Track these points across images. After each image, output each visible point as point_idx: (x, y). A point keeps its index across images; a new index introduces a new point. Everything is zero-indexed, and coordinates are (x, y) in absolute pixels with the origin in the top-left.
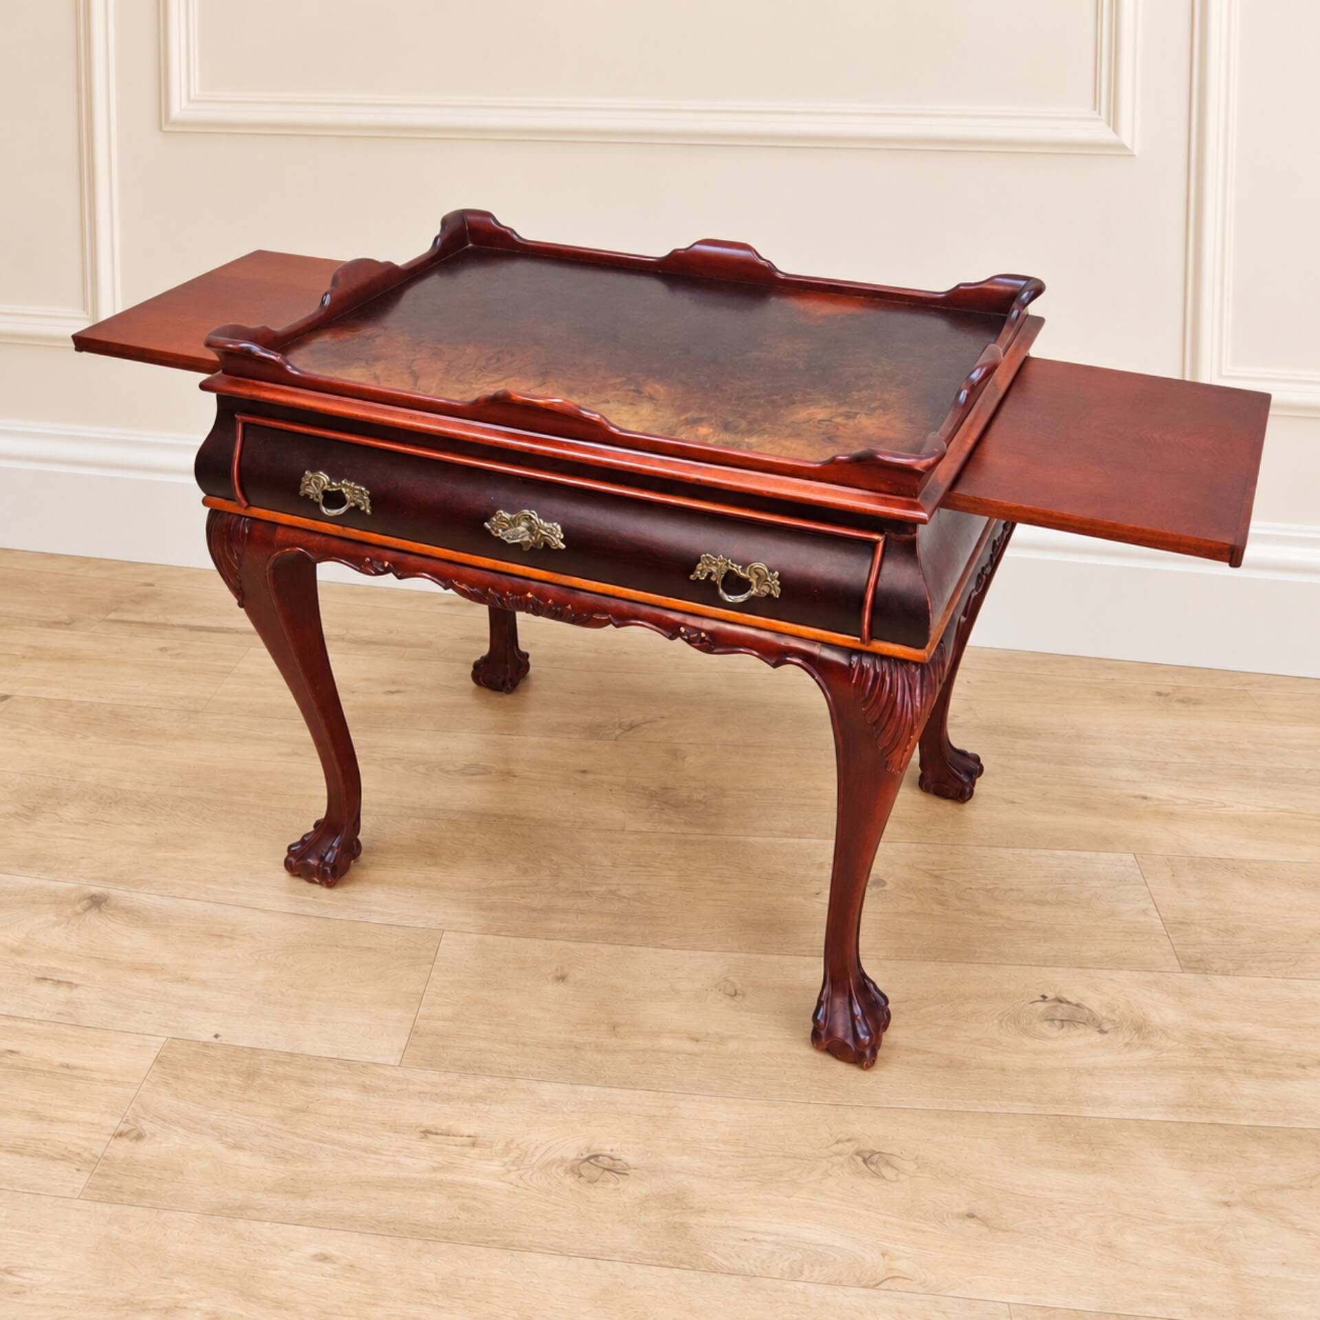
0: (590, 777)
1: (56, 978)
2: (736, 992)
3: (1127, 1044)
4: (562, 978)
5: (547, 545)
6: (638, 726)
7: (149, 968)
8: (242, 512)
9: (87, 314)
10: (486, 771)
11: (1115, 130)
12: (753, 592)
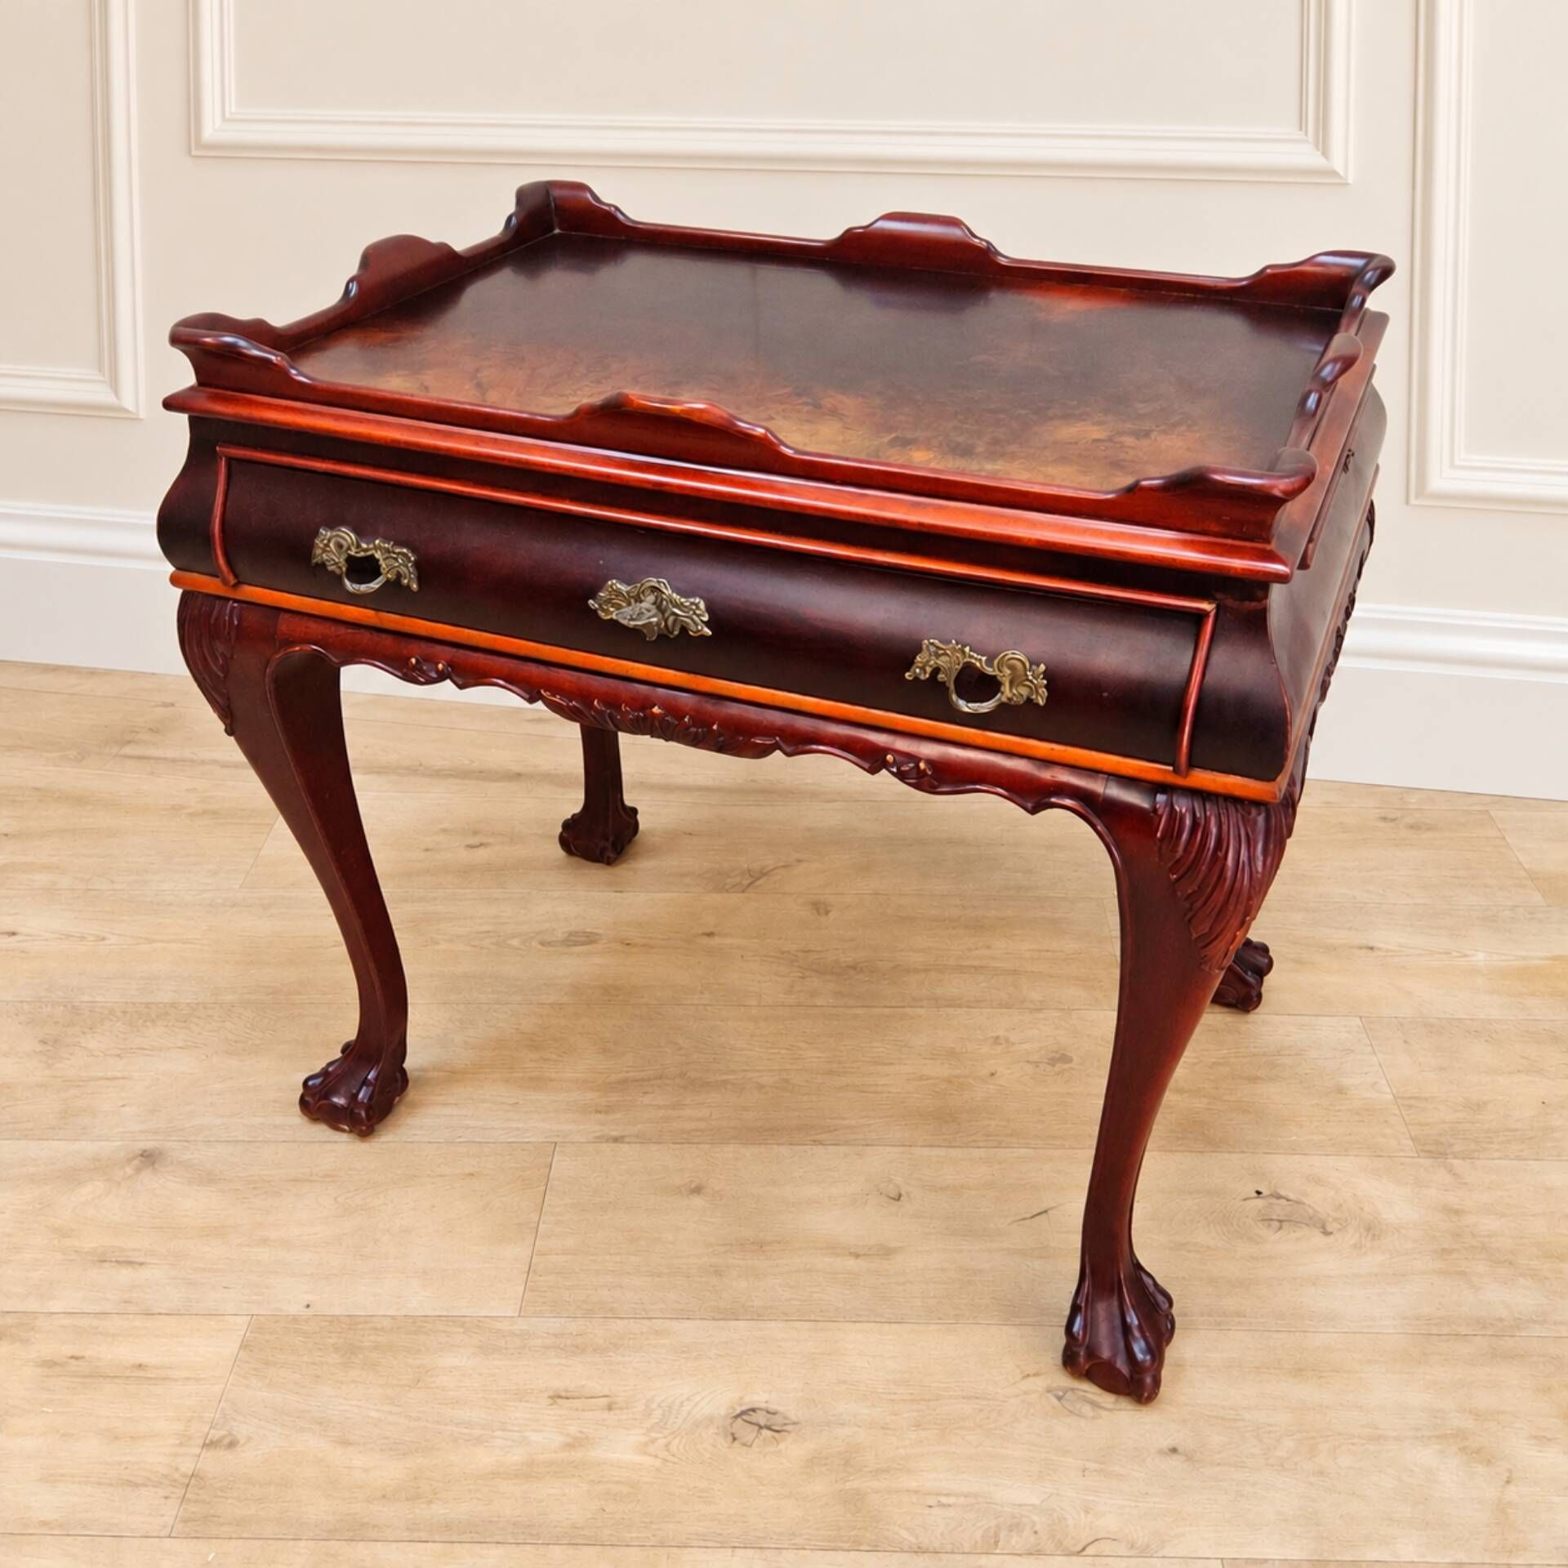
0: (717, 941)
2: (900, 1195)
3: (1355, 1246)
4: (698, 1191)
5: (684, 630)
6: (771, 872)
8: (227, 592)
9: (104, 376)
10: (594, 940)
11: (1325, 154)
12: (1004, 699)
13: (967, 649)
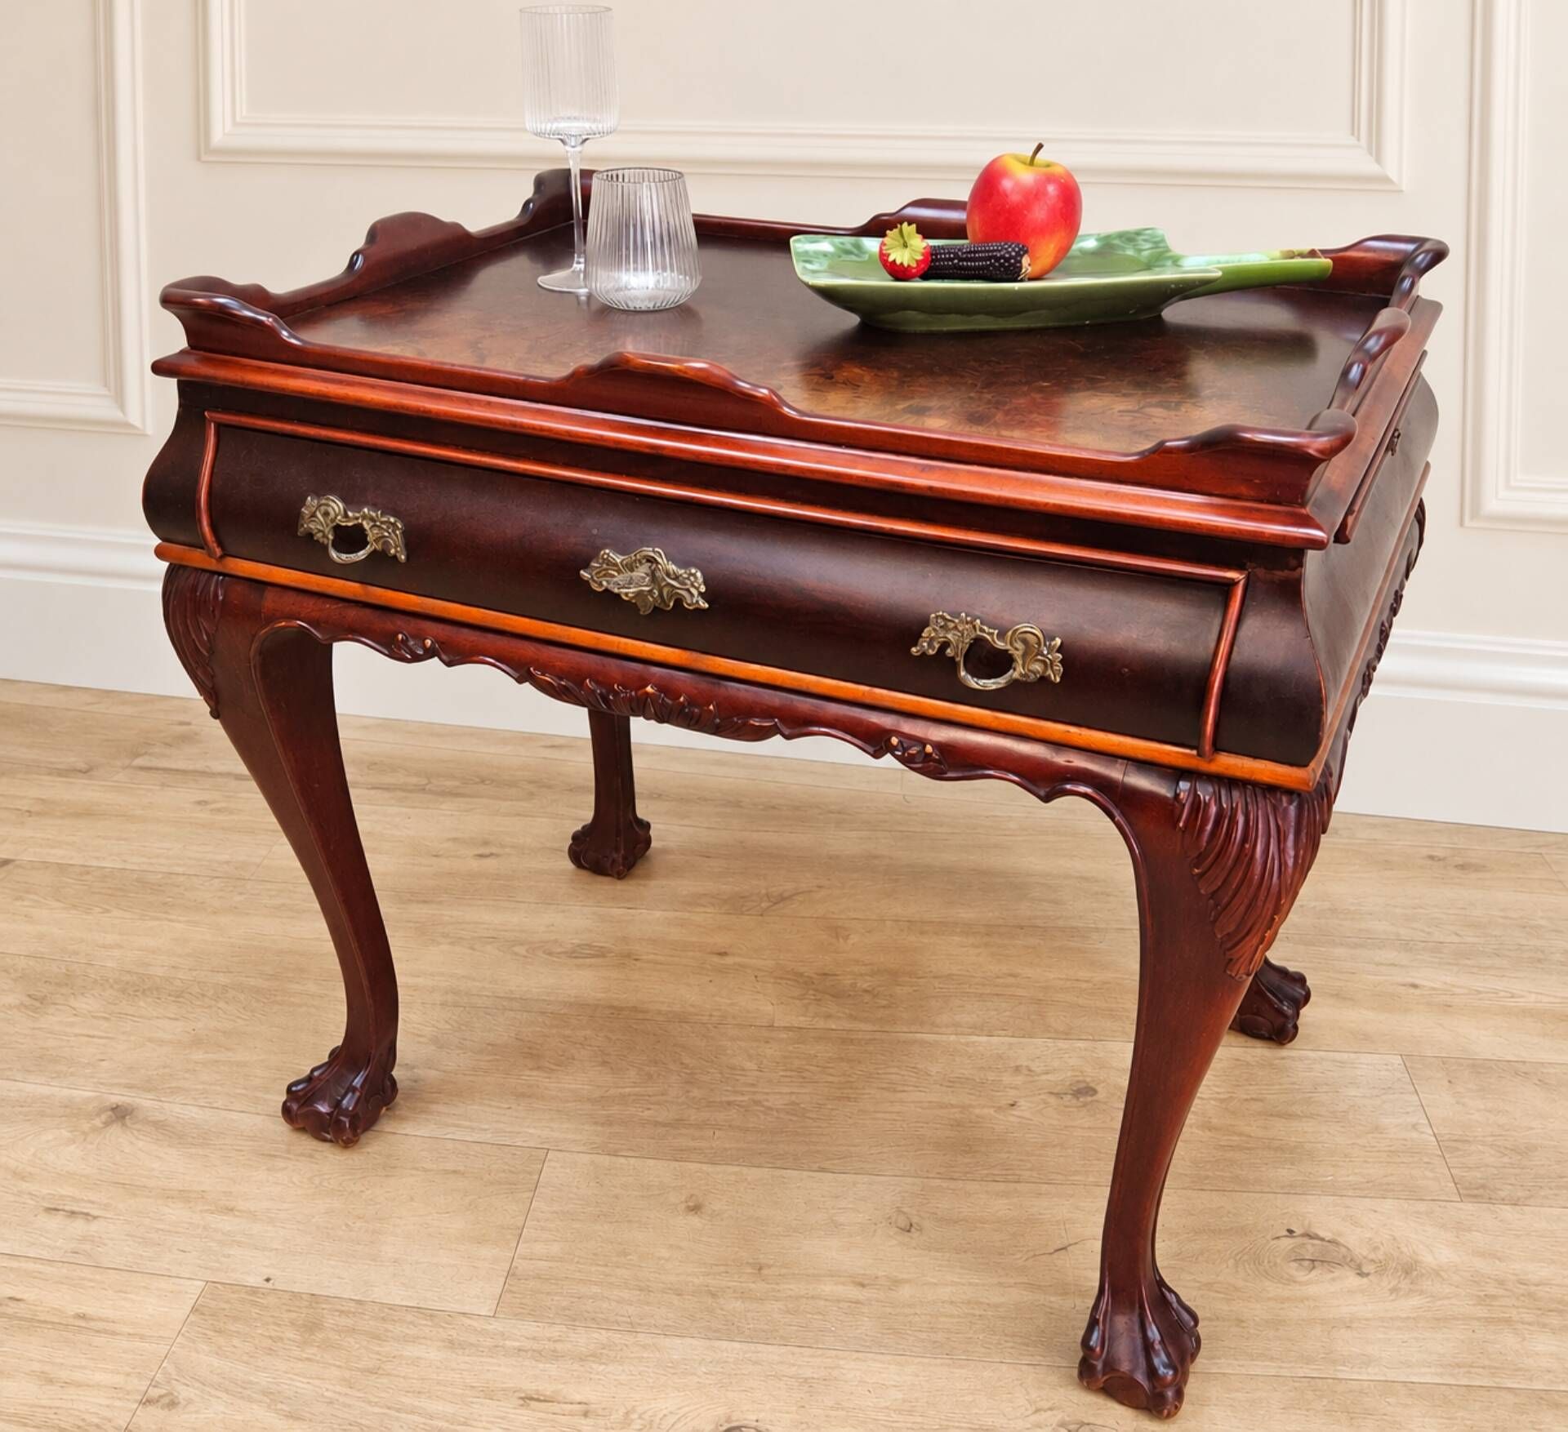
0: (729, 960)
1: (67, 1208)
2: (911, 1225)
3: (1394, 1290)
4: (696, 1209)
5: (679, 602)
6: (790, 897)
7: (184, 1196)
8: (213, 565)
9: (109, 390)
10: (601, 953)
11: (1378, 160)
12: (1016, 675)
13: (978, 621)
